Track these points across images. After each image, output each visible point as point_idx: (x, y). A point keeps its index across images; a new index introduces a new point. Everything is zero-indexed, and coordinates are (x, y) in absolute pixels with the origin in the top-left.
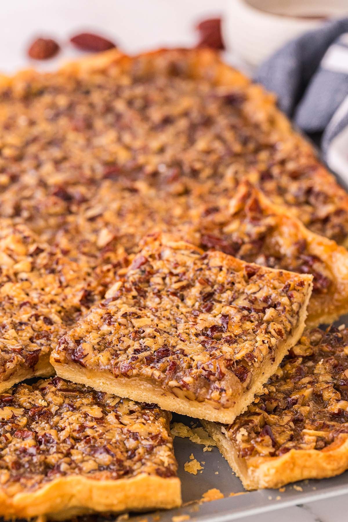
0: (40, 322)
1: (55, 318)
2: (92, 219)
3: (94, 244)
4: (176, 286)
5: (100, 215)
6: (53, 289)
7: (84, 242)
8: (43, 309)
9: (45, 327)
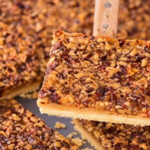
0: (6, 71)
1: (14, 68)
2: (33, 18)
3: (34, 30)
4: (85, 56)
5: (37, 16)
6: (13, 54)
7: (29, 29)
8: (8, 64)
9: (9, 74)
